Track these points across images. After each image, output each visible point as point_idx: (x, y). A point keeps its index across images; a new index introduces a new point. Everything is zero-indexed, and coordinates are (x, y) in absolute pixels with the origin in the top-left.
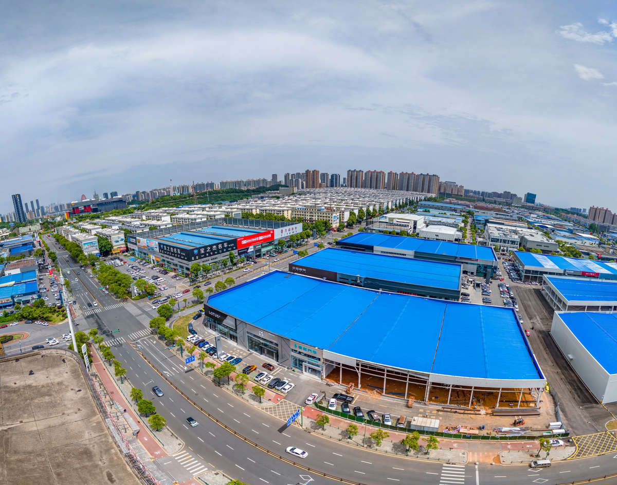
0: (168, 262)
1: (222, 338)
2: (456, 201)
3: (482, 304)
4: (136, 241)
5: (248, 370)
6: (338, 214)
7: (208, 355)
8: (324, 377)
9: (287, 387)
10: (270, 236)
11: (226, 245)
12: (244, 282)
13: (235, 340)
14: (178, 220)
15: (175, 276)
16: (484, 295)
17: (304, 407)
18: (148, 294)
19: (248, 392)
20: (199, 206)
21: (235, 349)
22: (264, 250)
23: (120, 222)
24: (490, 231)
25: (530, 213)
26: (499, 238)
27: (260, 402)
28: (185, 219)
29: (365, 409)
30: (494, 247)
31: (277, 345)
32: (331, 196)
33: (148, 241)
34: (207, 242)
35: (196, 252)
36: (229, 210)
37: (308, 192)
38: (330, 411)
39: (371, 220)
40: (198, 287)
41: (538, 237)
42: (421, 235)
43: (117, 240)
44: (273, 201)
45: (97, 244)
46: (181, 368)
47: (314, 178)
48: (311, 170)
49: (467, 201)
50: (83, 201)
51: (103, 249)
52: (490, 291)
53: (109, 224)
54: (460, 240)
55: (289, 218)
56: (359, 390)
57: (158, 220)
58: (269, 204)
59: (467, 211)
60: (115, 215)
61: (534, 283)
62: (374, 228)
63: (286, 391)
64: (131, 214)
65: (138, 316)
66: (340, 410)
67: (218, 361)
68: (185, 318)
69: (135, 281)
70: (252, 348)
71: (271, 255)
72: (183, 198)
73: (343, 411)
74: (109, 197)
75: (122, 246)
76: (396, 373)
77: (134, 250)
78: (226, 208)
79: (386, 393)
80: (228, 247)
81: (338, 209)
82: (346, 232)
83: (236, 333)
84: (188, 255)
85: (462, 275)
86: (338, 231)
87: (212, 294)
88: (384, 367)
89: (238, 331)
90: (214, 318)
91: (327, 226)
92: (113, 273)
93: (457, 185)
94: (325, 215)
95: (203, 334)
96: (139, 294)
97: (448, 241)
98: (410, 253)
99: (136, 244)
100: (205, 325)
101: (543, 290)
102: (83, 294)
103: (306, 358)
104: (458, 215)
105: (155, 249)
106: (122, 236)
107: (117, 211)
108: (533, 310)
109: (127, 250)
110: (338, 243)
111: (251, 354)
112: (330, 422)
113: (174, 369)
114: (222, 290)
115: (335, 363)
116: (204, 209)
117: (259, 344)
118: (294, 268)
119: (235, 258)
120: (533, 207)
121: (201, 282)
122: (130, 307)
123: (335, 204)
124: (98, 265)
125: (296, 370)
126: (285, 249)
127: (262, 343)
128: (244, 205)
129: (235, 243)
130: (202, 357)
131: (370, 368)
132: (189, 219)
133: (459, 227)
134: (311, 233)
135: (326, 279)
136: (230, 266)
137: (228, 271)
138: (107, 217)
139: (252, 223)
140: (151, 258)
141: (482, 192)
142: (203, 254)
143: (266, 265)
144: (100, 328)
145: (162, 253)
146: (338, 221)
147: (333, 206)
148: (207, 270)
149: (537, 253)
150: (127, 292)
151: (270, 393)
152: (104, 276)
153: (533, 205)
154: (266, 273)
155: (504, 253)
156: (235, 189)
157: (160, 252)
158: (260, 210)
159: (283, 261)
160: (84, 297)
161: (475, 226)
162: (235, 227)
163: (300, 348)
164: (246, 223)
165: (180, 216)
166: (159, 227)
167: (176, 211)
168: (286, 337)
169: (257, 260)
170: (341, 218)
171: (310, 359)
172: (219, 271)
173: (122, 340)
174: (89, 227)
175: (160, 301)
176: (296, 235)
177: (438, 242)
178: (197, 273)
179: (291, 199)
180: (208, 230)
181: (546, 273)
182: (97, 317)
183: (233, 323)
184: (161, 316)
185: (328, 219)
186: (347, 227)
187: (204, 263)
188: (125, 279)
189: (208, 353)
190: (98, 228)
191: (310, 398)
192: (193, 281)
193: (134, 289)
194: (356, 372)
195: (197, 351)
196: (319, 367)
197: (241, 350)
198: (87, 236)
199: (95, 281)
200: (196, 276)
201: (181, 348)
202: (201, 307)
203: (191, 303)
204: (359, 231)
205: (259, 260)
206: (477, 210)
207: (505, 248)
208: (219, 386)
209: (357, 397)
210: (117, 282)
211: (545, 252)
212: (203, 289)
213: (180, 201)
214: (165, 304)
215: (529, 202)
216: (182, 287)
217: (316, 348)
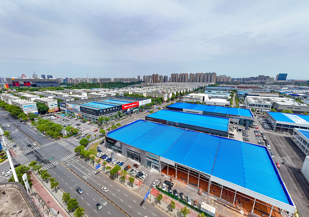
0: (86, 116)
1: (114, 153)
2: (226, 85)
3: (242, 141)
4: (66, 106)
5: (127, 168)
6: (167, 95)
7: (107, 162)
8: (161, 171)
9: (144, 176)
10: (137, 104)
11: (116, 108)
12: (125, 125)
13: (121, 153)
14: (91, 95)
15: (90, 124)
16: (244, 136)
17: (152, 188)
18: (74, 133)
19: (127, 181)
20: (103, 89)
21: (121, 158)
22: (134, 110)
23: (54, 94)
24: (248, 100)
25: (282, 87)
26: (255, 104)
27: (132, 186)
28: (95, 95)
29: (179, 191)
30: (252, 109)
31: (140, 154)
32: (164, 86)
33: (74, 106)
34: (107, 107)
35: (101, 111)
36: (118, 92)
37: (154, 85)
38: (163, 191)
39: (182, 97)
40: (103, 128)
41: (290, 102)
42: (206, 103)
43: (52, 104)
44: (138, 89)
45: (36, 107)
46: (93, 172)
47: (156, 78)
48: (155, 74)
49: (233, 84)
50: (23, 78)
51: (41, 110)
52: (249, 134)
53: (46, 95)
54: (228, 105)
55: (146, 96)
56: (176, 179)
57: (80, 95)
58: (137, 90)
59: (233, 90)
60: (51, 90)
61: (285, 133)
62: (183, 101)
63: (144, 179)
64: (62, 91)
65: (67, 147)
66: (167, 191)
67: (113, 165)
68: (95, 144)
69: (65, 128)
70: (128, 156)
71: (137, 112)
72: (94, 85)
73: (169, 191)
74: (46, 78)
75: (56, 108)
76: (194, 172)
77: (64, 110)
78: (117, 91)
79: (189, 183)
80: (118, 109)
81: (167, 92)
82: (171, 102)
83: (121, 149)
84: (97, 113)
85: (230, 124)
86: (167, 102)
87: (110, 131)
88: (188, 168)
89: (122, 149)
90: (111, 143)
91: (162, 100)
92: (49, 124)
93: (227, 77)
94: (161, 95)
95: (105, 151)
96: (68, 134)
97: (221, 106)
98: (201, 112)
99: (65, 107)
100: (106, 147)
101: (293, 138)
102: (24, 139)
103: (152, 161)
104: (227, 93)
105: (78, 110)
106: (56, 103)
107: (52, 88)
108: (284, 151)
109: (60, 110)
110: (167, 107)
111: (128, 159)
112: (163, 198)
113: (89, 174)
114: (115, 129)
115: (165, 164)
116: (105, 91)
117: (132, 154)
118: (147, 118)
119: (121, 114)
120: (284, 83)
121: (104, 126)
122: (62, 142)
123: (166, 90)
124: (37, 119)
125: (148, 167)
126: (144, 110)
127: (133, 154)
128: (125, 90)
129: (121, 107)
130: (104, 164)
131: (181, 167)
132: (97, 95)
133: (228, 99)
134: (155, 103)
135: (162, 123)
136: (119, 118)
137: (118, 120)
138: (44, 91)
139: (129, 98)
140: (76, 114)
141: (243, 79)
142: (105, 112)
143: (135, 117)
144: (38, 159)
145: (82, 112)
146: (167, 97)
147: (165, 91)
148: (107, 120)
149: (288, 113)
150: (59, 134)
151: (136, 181)
152: (42, 126)
153: (284, 81)
154: (135, 121)
155: (259, 112)
156: (121, 82)
157: (81, 111)
158: (132, 92)
159: (143, 115)
160: (24, 141)
161: (238, 98)
162: (121, 100)
163: (150, 155)
164: (126, 98)
165: (93, 93)
166: (81, 98)
167: (90, 91)
168: (144, 150)
169: (131, 115)
170: (168, 96)
171: (154, 161)
172: (113, 120)
173: (56, 163)
174: (29, 96)
175: (81, 137)
176: (149, 104)
177: (216, 106)
178: (102, 122)
179: (146, 88)
180: (107, 101)
181: (298, 127)
182: (36, 153)
183: (120, 145)
184: (82, 145)
185: (162, 97)
186: (171, 100)
187: (106, 117)
188: (58, 127)
189: (107, 161)
190: (36, 97)
191: (154, 183)
192: (100, 125)
193: (64, 132)
194: (175, 169)
195: (102, 161)
196: (158, 165)
197: (123, 158)
198: (27, 102)
199: (34, 130)
200: (102, 123)
201: (93, 161)
202: (104, 138)
203: (98, 136)
204: (176, 102)
205: (132, 115)
206: (239, 89)
207: (260, 110)
208: (113, 179)
209: (175, 184)
210: (52, 129)
211: (295, 113)
212: (105, 129)
213: (93, 86)
214: (84, 138)
215: (280, 80)
216: (94, 129)
217: (157, 156)
